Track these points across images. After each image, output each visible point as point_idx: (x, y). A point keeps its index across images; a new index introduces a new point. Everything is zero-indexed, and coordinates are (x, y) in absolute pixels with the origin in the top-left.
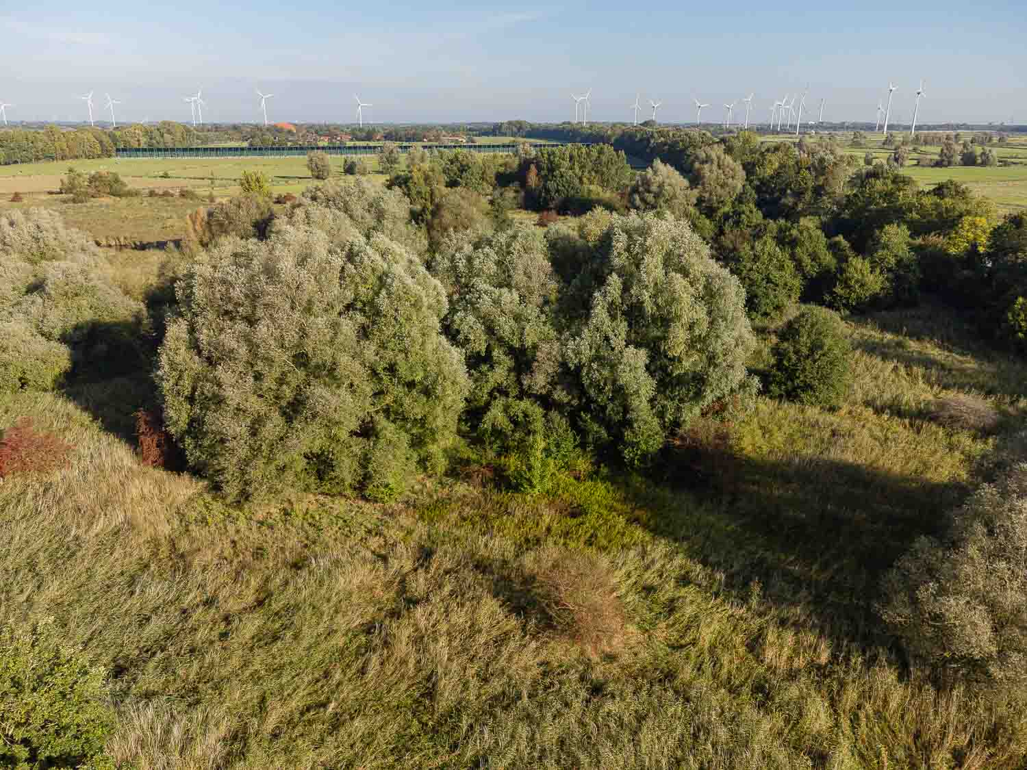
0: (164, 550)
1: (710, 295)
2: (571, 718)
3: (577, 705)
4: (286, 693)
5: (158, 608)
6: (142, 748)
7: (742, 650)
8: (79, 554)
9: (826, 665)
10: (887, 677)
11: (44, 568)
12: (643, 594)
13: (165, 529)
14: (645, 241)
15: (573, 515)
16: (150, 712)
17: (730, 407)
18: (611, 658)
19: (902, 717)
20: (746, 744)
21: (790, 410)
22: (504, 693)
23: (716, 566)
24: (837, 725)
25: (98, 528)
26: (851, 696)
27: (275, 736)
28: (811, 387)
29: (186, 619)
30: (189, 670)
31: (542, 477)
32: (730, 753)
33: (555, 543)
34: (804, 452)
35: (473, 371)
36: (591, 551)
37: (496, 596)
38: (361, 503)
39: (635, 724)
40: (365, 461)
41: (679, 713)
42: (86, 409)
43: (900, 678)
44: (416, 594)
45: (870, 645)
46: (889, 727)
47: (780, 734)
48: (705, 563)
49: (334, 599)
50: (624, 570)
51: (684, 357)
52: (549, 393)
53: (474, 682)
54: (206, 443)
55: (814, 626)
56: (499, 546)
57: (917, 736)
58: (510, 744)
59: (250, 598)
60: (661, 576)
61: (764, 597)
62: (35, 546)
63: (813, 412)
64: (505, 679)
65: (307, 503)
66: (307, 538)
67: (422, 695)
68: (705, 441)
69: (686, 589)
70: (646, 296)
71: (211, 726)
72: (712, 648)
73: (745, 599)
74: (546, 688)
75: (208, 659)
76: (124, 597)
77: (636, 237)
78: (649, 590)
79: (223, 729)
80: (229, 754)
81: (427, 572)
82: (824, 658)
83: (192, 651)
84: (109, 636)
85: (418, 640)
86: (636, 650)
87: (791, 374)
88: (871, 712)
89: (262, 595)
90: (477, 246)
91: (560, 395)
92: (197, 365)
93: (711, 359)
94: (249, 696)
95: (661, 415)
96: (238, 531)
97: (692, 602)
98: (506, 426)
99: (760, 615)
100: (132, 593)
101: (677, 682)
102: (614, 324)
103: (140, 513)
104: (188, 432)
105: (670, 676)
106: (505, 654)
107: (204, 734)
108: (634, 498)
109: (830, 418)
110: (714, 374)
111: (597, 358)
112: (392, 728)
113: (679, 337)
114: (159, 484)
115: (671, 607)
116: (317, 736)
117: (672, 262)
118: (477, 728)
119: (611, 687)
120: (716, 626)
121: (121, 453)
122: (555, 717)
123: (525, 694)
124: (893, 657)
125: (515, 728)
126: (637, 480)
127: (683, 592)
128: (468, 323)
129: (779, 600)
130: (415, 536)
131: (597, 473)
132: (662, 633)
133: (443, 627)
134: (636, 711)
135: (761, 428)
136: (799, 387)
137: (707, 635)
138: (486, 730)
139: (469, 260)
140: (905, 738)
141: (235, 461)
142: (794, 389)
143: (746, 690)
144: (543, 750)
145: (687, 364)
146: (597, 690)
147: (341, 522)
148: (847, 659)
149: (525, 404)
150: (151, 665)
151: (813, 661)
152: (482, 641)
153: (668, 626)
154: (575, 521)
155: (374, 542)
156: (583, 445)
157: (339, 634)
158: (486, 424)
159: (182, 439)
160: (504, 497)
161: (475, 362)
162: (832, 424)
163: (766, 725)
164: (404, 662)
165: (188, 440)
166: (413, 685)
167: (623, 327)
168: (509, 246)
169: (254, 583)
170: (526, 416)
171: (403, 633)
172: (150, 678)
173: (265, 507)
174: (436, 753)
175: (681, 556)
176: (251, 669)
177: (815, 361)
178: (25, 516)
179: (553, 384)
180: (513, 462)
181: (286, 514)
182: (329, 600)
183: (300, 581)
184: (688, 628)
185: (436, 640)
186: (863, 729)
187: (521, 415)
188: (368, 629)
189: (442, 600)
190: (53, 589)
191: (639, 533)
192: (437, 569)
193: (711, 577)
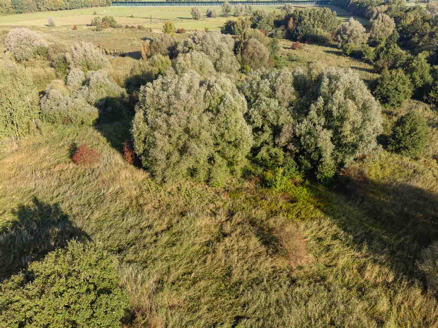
0: (134, 202)
1: (364, 108)
2: (282, 292)
3: (285, 287)
4: (177, 267)
5: (132, 226)
6: (129, 281)
7: (355, 271)
8: (105, 201)
9: (391, 283)
10: (418, 292)
11: (93, 205)
12: (317, 241)
13: (134, 193)
14: (337, 83)
15: (292, 202)
16: (131, 269)
17: (367, 157)
18: (300, 268)
19: (420, 310)
20: (351, 313)
21: (396, 157)
22: (257, 278)
23: (350, 232)
24: (391, 309)
25: (110, 190)
26: (399, 298)
27: (173, 283)
28: (407, 148)
29: (142, 233)
30: (143, 254)
31: (281, 184)
32: (344, 316)
33: (283, 216)
34: (398, 180)
35: (255, 134)
36: (298, 220)
37: (258, 236)
38: (207, 186)
39: (307, 298)
40: (210, 171)
41: (325, 296)
42: (104, 136)
43: (422, 294)
44: (226, 231)
45: (411, 277)
46: (413, 313)
47: (366, 310)
48: (345, 230)
49: (196, 230)
50: (310, 230)
51: (349, 136)
52: (286, 146)
53: (246, 272)
54: (150, 159)
55: (388, 265)
56: (260, 214)
57: (425, 318)
58: (258, 299)
59: (164, 226)
60: (326, 234)
61: (369, 248)
62: (89, 197)
63: (406, 160)
64: (258, 272)
65: (187, 185)
66: (186, 202)
67: (226, 274)
68: (353, 175)
69: (335, 241)
70: (334, 108)
71: (151, 276)
72: (343, 268)
73: (360, 249)
74: (274, 278)
75: (150, 250)
76: (120, 221)
77: (333, 80)
78: (320, 239)
79: (155, 279)
80: (157, 288)
81: (231, 222)
82: (391, 279)
83: (144, 246)
84: (116, 236)
85: (226, 251)
86: (311, 266)
87: (399, 142)
88: (407, 306)
89: (170, 225)
90: (262, 77)
91: (291, 147)
93: (361, 137)
94: (164, 267)
95: (336, 159)
96: (161, 196)
97: (337, 247)
98: (268, 158)
99: (366, 257)
100: (123, 220)
101: (326, 283)
102: (319, 118)
103: (125, 185)
104: (143, 154)
105: (323, 278)
106: (259, 262)
107: (149, 279)
108: (319, 196)
109: (415, 163)
110: (361, 146)
111: (309, 133)
112: (215, 286)
113: (347, 128)
114: (132, 172)
115: (328, 248)
116: (187, 286)
117: (349, 94)
118: (246, 292)
119: (299, 281)
120: (346, 259)
121: (118, 157)
122: (275, 291)
123: (265, 280)
124: (421, 284)
125: (260, 293)
126: (321, 188)
127: (334, 242)
128: (255, 114)
129: (375, 252)
130: (227, 205)
131: (304, 182)
132: (323, 259)
133: (236, 247)
134: (308, 293)
135: (381, 165)
136: (401, 147)
137: (341, 262)
138: (249, 292)
139: (258, 84)
140: (419, 318)
141: (160, 169)
142: (399, 148)
143: (354, 289)
144: (270, 304)
145: (350, 139)
146: (293, 281)
147: (199, 196)
148: (401, 283)
149: (276, 149)
150: (131, 250)
151: (385, 280)
152: (250, 255)
153: (326, 257)
154: (292, 205)
155: (211, 206)
156: (300, 170)
157: (197, 245)
158: (259, 156)
159: (140, 156)
160: (264, 190)
161: (256, 130)
162: (415, 167)
163: (360, 306)
164: (220, 260)
165: (143, 157)
166: (223, 270)
167: (323, 120)
168: (276, 78)
169: (167, 220)
170: (276, 154)
171: (221, 248)
172: (130, 256)
173: (171, 186)
174: (230, 298)
175: (335, 225)
176: (165, 256)
177: (411, 137)
178: (86, 182)
179: (288, 142)
180: (269, 175)
181: (179, 190)
182: (193, 230)
183: (183, 222)
184: (334, 259)
185: (233, 253)
186: (402, 312)
187: (274, 154)
188: (208, 244)
189: (236, 236)
190: (97, 215)
191: (319, 213)
192: (235, 221)
193: (346, 237)
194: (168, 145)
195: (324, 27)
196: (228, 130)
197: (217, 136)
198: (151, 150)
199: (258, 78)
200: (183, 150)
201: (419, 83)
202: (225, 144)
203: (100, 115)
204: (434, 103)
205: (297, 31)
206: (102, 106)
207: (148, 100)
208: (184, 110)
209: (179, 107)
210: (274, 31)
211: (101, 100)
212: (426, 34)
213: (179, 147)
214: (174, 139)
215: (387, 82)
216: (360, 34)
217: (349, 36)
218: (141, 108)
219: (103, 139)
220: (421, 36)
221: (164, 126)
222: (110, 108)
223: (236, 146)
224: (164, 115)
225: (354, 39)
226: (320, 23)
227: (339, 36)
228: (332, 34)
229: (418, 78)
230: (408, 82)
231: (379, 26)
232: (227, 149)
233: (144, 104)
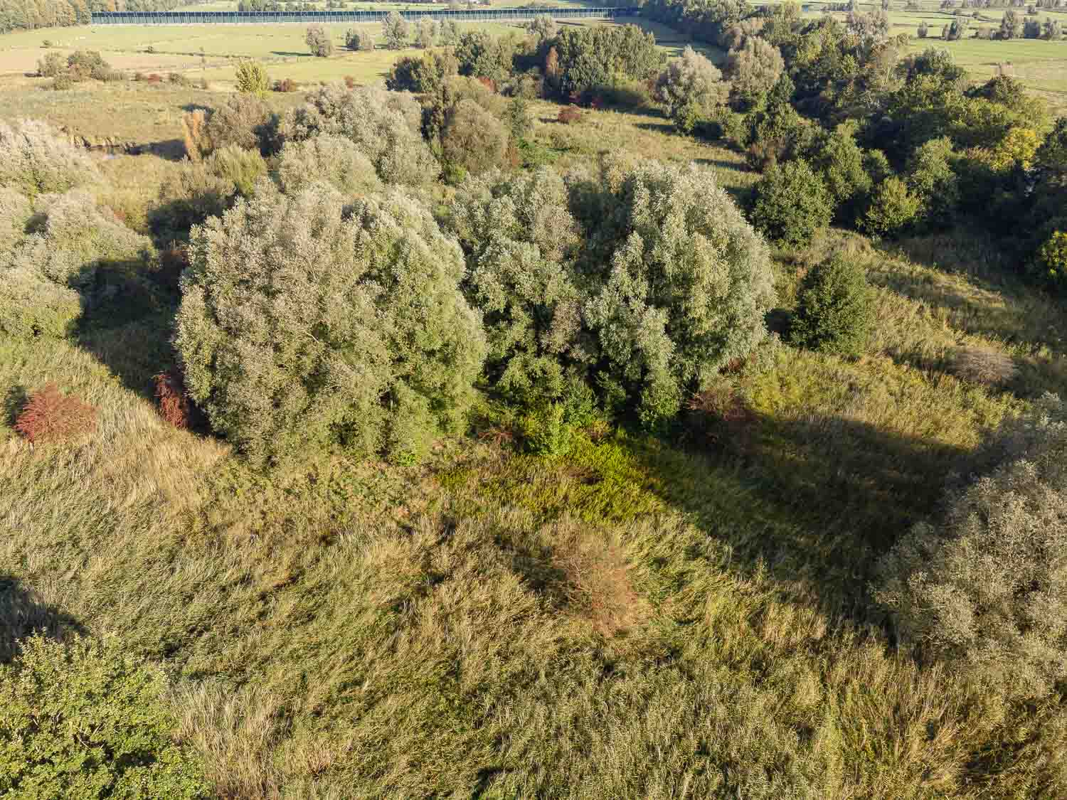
0: (198, 525)
1: (733, 253)
2: (584, 695)
3: (590, 684)
4: (323, 671)
5: (199, 584)
6: (199, 724)
7: (744, 625)
8: (118, 529)
9: (821, 641)
10: (878, 652)
11: (87, 544)
12: (654, 567)
13: (196, 500)
14: (668, 197)
15: (590, 482)
16: (203, 692)
17: (749, 364)
18: (622, 634)
19: (885, 691)
20: (741, 722)
21: (810, 358)
22: (523, 671)
23: (725, 538)
24: (825, 699)
25: (131, 500)
26: (841, 670)
27: (318, 714)
28: (832, 336)
29: (225, 598)
30: (232, 651)
31: (560, 443)
32: (726, 729)
33: (572, 516)
34: (820, 409)
35: (490, 327)
36: (606, 523)
37: (516, 571)
38: (384, 466)
39: (642, 701)
40: (387, 428)
41: (682, 692)
42: (102, 361)
43: (886, 655)
44: (440, 569)
45: (861, 622)
46: (871, 700)
47: (773, 709)
48: (713, 534)
49: (363, 578)
50: (636, 542)
51: (705, 319)
52: (567, 351)
53: (496, 661)
54: (229, 410)
55: (813, 602)
56: (517, 518)
57: (897, 709)
58: (528, 722)
59: (283, 575)
60: (672, 547)
61: (770, 569)
62: (74, 520)
63: (832, 362)
64: (524, 658)
65: (331, 466)
66: (334, 508)
67: (448, 674)
68: (721, 407)
69: (695, 562)
70: (667, 257)
71: (260, 704)
72: (718, 621)
73: (750, 575)
74: (562, 667)
75: (250, 639)
76: (165, 576)
77: (658, 193)
78: (661, 562)
79: (269, 709)
80: (277, 731)
81: (450, 546)
82: (819, 633)
83: (235, 630)
84: (156, 614)
85: (443, 618)
86: (645, 625)
87: (813, 323)
88: (857, 687)
89: (295, 572)
90: (495, 193)
91: (578, 353)
92: (216, 334)
93: (732, 319)
94: (290, 675)
95: (679, 374)
96: (266, 501)
97: (700, 576)
98: (526, 382)
99: (764, 590)
100: (173, 570)
101: (682, 660)
102: (635, 282)
103: (169, 482)
104: (211, 399)
105: (675, 652)
106: (524, 631)
107: (253, 711)
108: (649, 462)
109: (849, 369)
110: (733, 337)
111: (616, 319)
112: (421, 706)
113: (699, 302)
114: (185, 448)
115: (681, 581)
116: (353, 714)
117: (697, 222)
118: (499, 708)
119: (622, 666)
120: (721, 600)
121: (144, 413)
122: (569, 695)
123: (543, 673)
124: (883, 632)
125: (534, 707)
126: (653, 443)
127: (693, 565)
128: (487, 279)
129: (782, 575)
130: (438, 505)
131: (614, 433)
132: (672, 607)
133: (467, 604)
134: (644, 690)
135: (780, 379)
136: (820, 336)
137: (712, 609)
138: (507, 709)
139: (487, 208)
140: (885, 710)
141: (259, 432)
142: (815, 338)
143: (745, 666)
144: (559, 728)
145: (707, 325)
146: (608, 668)
147: (365, 491)
148: (841, 637)
149: (543, 361)
150: (199, 644)
151: (809, 636)
152: (503, 619)
153: (678, 601)
154: (591, 488)
155: (399, 512)
156: (601, 405)
157: (370, 612)
158: (505, 381)
159: (203, 405)
160: (522, 461)
161: (492, 319)
162: (850, 377)
163: (760, 703)
164: (431, 641)
165: (211, 407)
166: (440, 663)
167: (643, 288)
168: (528, 193)
169: (286, 560)
170: (544, 372)
171: (429, 611)
172: (199, 660)
173: (290, 473)
174: (463, 729)
175: (692, 526)
176: (290, 648)
177: (837, 311)
178: (59, 486)
179: (572, 343)
180: (532, 423)
181: (313, 481)
182: (358, 577)
183: (330, 558)
184: (696, 603)
185: (459, 620)
186: (849, 703)
187: (539, 373)
188: (397, 606)
189: (465, 577)
190: (98, 565)
191: (652, 502)
192: (460, 543)
193: (719, 549)
194: (274, 371)
195: (630, 69)
196: (424, 323)
197: (399, 340)
198: (232, 388)
199: (487, 195)
200: (315, 381)
201: (844, 189)
202: (419, 358)
203: (86, 307)
204: (878, 231)
205: (570, 79)
206: (88, 285)
207: (214, 263)
208: (310, 280)
209: (295, 274)
210: (514, 80)
211: (83, 270)
212: (850, 80)
213: (305, 374)
214: (289, 353)
215: (778, 192)
216: (711, 84)
217: (687, 89)
218: (196, 281)
219: (102, 371)
220: (840, 86)
221: (261, 321)
222: (110, 289)
223: (446, 361)
224: (259, 297)
225: (697, 95)
226: (620, 59)
227: (665, 89)
228: (650, 85)
229: (840, 180)
230: (821, 188)
231: (749, 65)
232: (426, 369)
233: (203, 272)
